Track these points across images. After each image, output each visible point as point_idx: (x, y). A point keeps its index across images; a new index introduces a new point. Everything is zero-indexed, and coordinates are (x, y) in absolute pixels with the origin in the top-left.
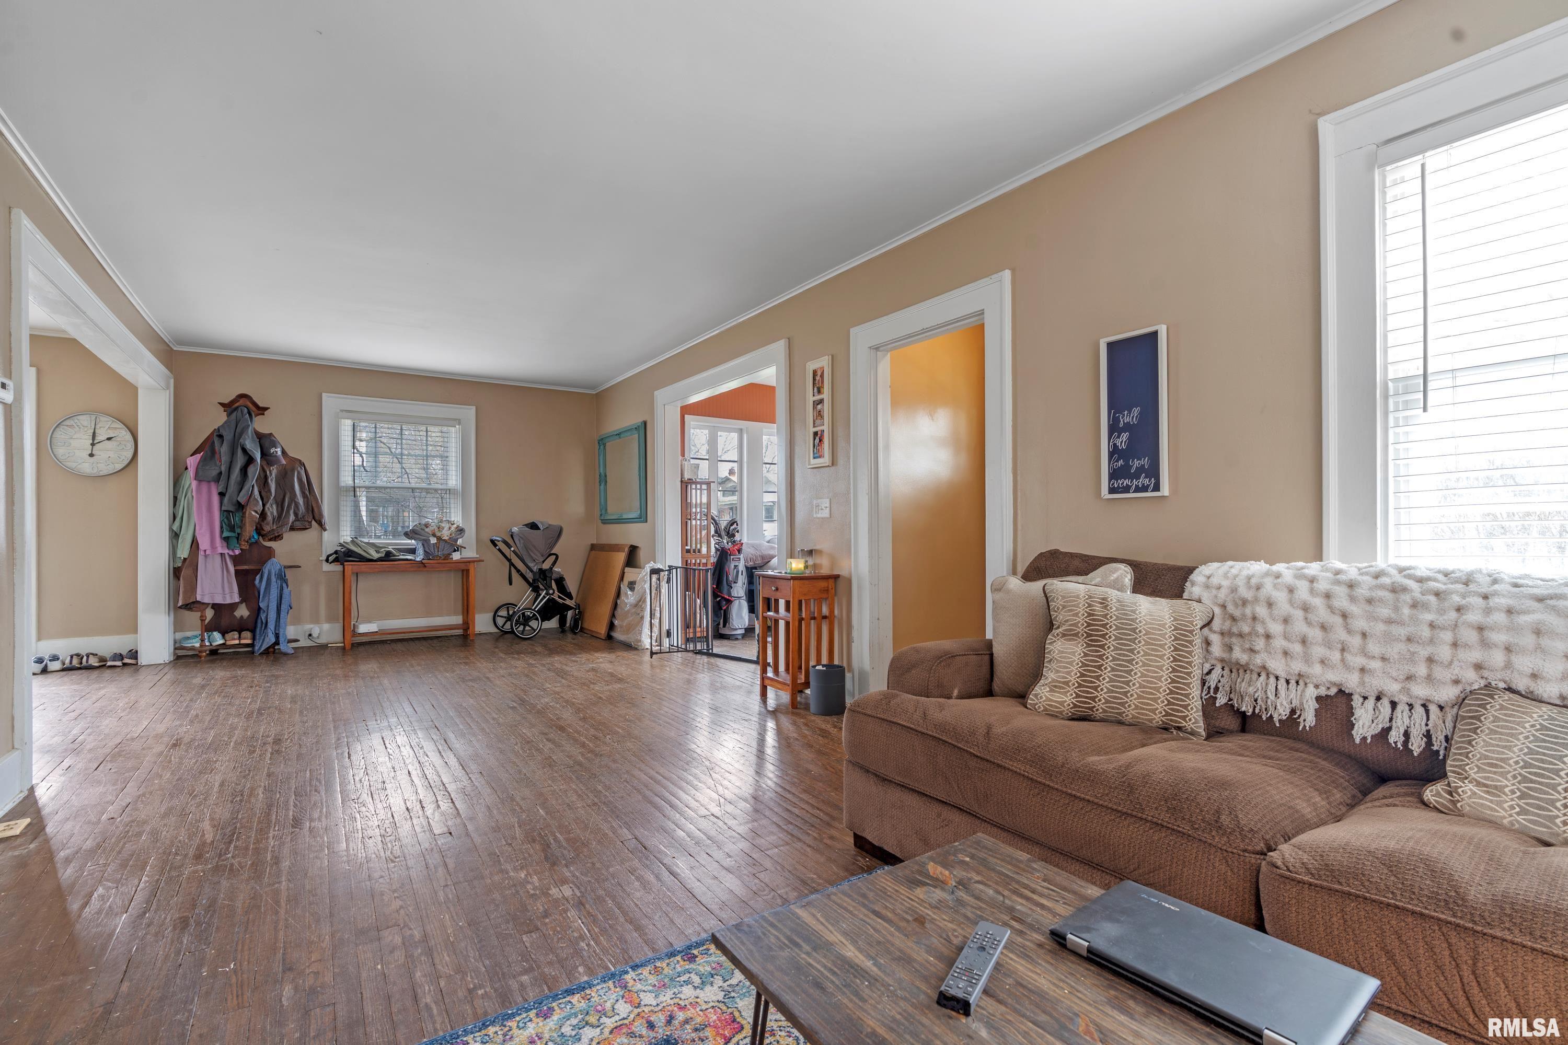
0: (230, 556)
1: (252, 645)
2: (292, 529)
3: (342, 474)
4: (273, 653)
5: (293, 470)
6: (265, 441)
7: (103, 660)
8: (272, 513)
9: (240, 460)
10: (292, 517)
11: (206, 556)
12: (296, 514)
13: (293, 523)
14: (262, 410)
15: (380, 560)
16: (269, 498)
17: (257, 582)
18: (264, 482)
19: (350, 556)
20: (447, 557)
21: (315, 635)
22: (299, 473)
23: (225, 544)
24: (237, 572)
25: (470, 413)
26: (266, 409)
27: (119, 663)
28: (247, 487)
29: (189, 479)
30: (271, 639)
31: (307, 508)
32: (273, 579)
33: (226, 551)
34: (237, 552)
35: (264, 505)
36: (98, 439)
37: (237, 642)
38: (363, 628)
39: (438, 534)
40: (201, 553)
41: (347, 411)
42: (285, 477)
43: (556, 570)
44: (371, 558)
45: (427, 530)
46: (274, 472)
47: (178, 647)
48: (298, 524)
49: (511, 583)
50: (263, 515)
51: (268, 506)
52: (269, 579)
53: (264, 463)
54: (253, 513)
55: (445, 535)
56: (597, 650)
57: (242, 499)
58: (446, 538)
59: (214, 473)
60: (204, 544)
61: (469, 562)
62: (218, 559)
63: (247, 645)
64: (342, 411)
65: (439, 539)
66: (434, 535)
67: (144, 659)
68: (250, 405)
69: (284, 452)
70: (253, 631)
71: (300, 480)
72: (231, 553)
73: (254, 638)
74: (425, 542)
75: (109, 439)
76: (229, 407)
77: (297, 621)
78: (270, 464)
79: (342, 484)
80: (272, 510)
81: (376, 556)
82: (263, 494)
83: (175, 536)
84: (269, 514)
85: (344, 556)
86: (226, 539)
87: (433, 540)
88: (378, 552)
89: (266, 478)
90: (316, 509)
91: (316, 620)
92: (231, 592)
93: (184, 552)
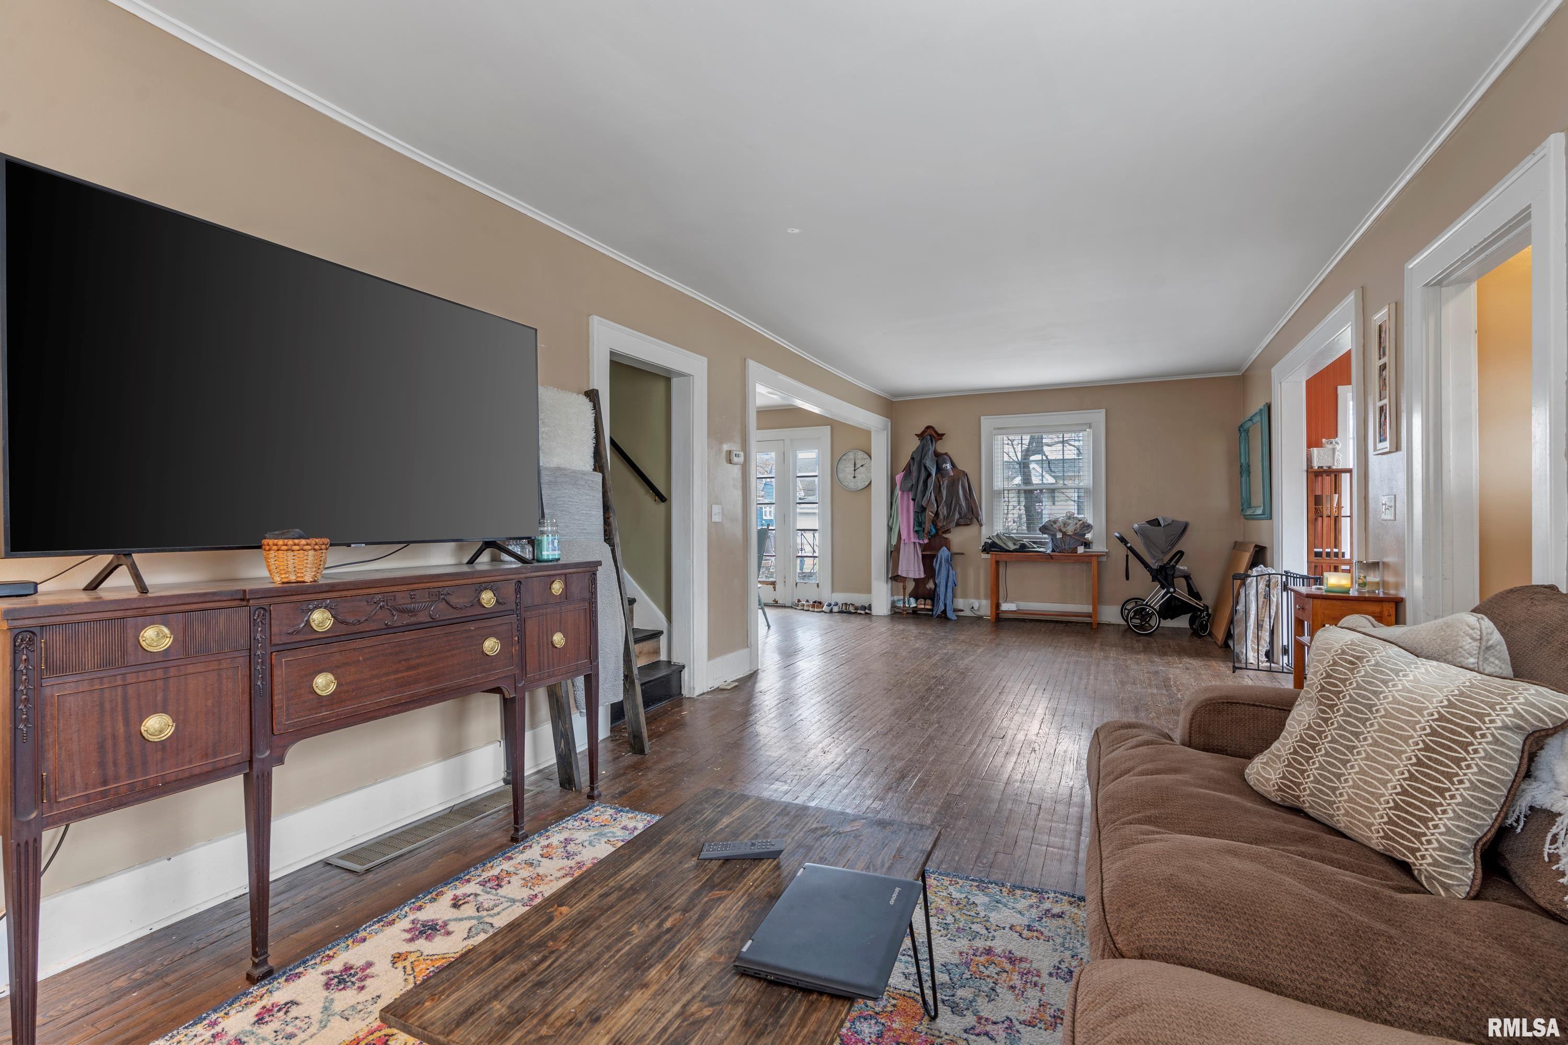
0: (920, 544)
1: (932, 610)
2: (958, 525)
3: (995, 480)
4: (944, 617)
5: (958, 480)
6: (939, 457)
7: (857, 608)
8: (943, 513)
9: (923, 475)
10: (957, 516)
11: (905, 544)
12: (960, 514)
13: (958, 520)
14: (941, 436)
15: (1015, 551)
16: (941, 502)
17: (934, 564)
18: (938, 489)
19: (994, 547)
20: (1075, 550)
21: (976, 608)
22: (962, 482)
23: (916, 535)
24: (923, 556)
25: (1099, 417)
26: (943, 435)
27: (863, 612)
28: (928, 494)
29: (898, 492)
30: (942, 608)
31: (968, 509)
32: (943, 563)
33: (917, 541)
34: (926, 541)
35: (938, 507)
36: (858, 466)
37: (923, 606)
38: (1005, 607)
39: (1064, 530)
40: (902, 542)
41: (999, 429)
42: (953, 483)
43: (1181, 568)
44: (1008, 549)
45: (1055, 526)
46: (945, 483)
47: (893, 606)
48: (962, 521)
49: (1127, 578)
50: (937, 514)
51: (940, 507)
52: (941, 562)
53: (939, 476)
54: (930, 514)
55: (1070, 530)
56: (1214, 657)
57: (924, 503)
58: (1070, 533)
59: (910, 485)
60: (904, 536)
61: (1091, 556)
62: (912, 545)
63: (928, 610)
64: (995, 429)
65: (1064, 534)
66: (1060, 531)
67: (875, 611)
68: (934, 434)
69: (953, 465)
70: (932, 600)
71: (963, 487)
72: (921, 542)
73: (933, 605)
74: (1053, 537)
75: (862, 466)
76: (921, 436)
77: (965, 596)
78: (943, 477)
79: (995, 488)
80: (943, 511)
81: (1012, 547)
82: (938, 499)
83: (890, 529)
84: (941, 513)
85: (990, 547)
86: (917, 532)
87: (1059, 535)
88: (1014, 544)
89: (940, 486)
90: (974, 510)
91: (977, 597)
92: (919, 570)
93: (894, 542)
